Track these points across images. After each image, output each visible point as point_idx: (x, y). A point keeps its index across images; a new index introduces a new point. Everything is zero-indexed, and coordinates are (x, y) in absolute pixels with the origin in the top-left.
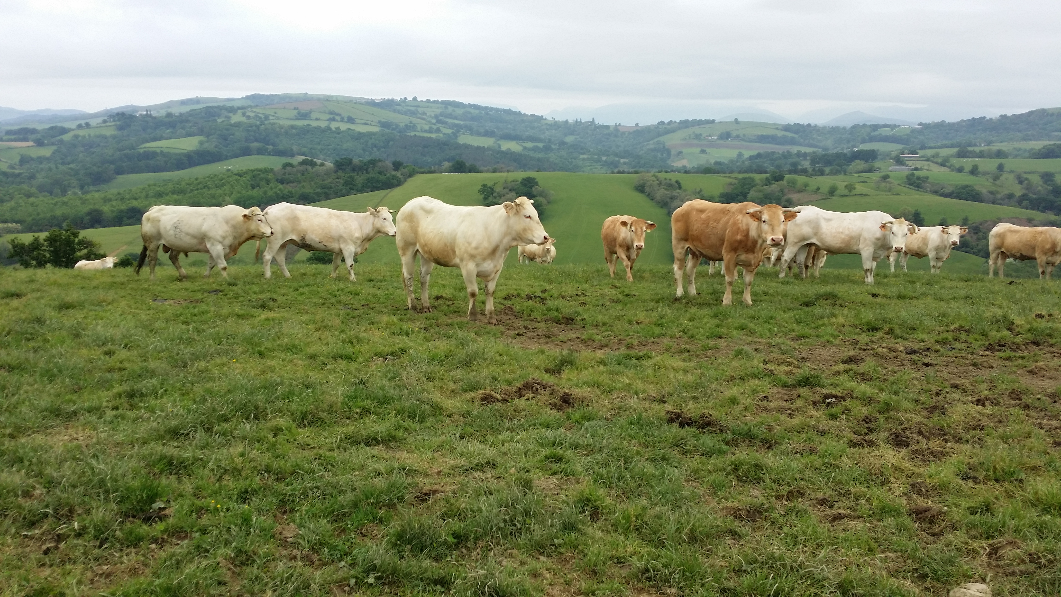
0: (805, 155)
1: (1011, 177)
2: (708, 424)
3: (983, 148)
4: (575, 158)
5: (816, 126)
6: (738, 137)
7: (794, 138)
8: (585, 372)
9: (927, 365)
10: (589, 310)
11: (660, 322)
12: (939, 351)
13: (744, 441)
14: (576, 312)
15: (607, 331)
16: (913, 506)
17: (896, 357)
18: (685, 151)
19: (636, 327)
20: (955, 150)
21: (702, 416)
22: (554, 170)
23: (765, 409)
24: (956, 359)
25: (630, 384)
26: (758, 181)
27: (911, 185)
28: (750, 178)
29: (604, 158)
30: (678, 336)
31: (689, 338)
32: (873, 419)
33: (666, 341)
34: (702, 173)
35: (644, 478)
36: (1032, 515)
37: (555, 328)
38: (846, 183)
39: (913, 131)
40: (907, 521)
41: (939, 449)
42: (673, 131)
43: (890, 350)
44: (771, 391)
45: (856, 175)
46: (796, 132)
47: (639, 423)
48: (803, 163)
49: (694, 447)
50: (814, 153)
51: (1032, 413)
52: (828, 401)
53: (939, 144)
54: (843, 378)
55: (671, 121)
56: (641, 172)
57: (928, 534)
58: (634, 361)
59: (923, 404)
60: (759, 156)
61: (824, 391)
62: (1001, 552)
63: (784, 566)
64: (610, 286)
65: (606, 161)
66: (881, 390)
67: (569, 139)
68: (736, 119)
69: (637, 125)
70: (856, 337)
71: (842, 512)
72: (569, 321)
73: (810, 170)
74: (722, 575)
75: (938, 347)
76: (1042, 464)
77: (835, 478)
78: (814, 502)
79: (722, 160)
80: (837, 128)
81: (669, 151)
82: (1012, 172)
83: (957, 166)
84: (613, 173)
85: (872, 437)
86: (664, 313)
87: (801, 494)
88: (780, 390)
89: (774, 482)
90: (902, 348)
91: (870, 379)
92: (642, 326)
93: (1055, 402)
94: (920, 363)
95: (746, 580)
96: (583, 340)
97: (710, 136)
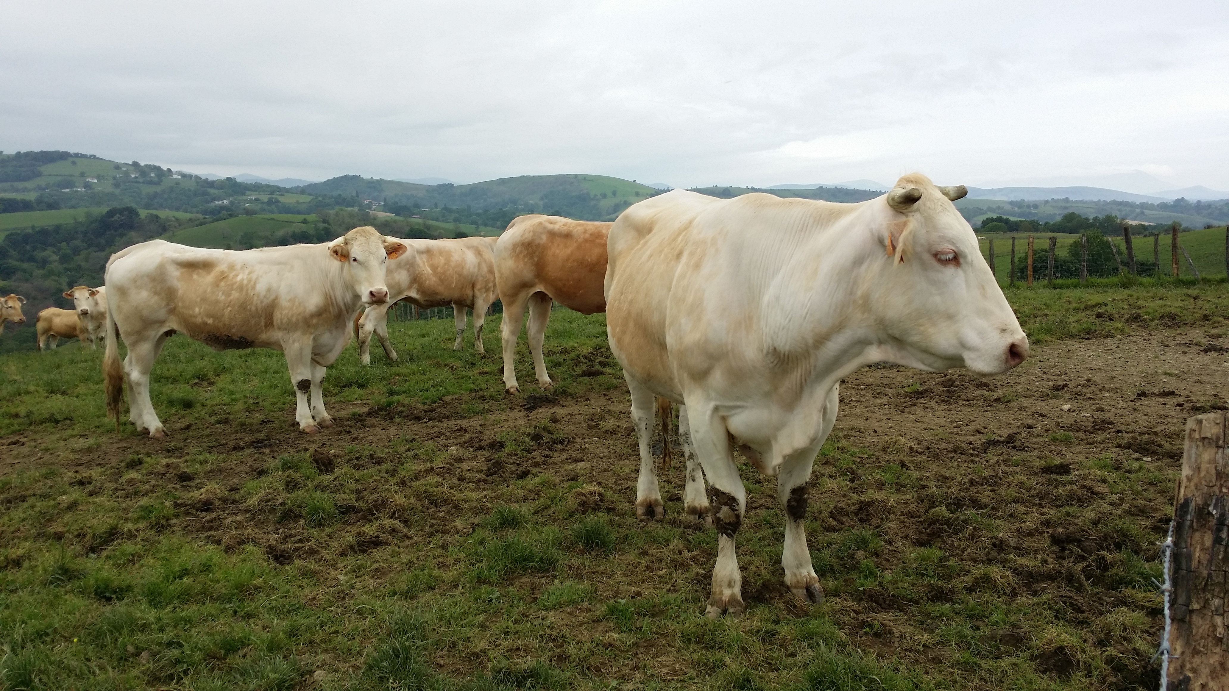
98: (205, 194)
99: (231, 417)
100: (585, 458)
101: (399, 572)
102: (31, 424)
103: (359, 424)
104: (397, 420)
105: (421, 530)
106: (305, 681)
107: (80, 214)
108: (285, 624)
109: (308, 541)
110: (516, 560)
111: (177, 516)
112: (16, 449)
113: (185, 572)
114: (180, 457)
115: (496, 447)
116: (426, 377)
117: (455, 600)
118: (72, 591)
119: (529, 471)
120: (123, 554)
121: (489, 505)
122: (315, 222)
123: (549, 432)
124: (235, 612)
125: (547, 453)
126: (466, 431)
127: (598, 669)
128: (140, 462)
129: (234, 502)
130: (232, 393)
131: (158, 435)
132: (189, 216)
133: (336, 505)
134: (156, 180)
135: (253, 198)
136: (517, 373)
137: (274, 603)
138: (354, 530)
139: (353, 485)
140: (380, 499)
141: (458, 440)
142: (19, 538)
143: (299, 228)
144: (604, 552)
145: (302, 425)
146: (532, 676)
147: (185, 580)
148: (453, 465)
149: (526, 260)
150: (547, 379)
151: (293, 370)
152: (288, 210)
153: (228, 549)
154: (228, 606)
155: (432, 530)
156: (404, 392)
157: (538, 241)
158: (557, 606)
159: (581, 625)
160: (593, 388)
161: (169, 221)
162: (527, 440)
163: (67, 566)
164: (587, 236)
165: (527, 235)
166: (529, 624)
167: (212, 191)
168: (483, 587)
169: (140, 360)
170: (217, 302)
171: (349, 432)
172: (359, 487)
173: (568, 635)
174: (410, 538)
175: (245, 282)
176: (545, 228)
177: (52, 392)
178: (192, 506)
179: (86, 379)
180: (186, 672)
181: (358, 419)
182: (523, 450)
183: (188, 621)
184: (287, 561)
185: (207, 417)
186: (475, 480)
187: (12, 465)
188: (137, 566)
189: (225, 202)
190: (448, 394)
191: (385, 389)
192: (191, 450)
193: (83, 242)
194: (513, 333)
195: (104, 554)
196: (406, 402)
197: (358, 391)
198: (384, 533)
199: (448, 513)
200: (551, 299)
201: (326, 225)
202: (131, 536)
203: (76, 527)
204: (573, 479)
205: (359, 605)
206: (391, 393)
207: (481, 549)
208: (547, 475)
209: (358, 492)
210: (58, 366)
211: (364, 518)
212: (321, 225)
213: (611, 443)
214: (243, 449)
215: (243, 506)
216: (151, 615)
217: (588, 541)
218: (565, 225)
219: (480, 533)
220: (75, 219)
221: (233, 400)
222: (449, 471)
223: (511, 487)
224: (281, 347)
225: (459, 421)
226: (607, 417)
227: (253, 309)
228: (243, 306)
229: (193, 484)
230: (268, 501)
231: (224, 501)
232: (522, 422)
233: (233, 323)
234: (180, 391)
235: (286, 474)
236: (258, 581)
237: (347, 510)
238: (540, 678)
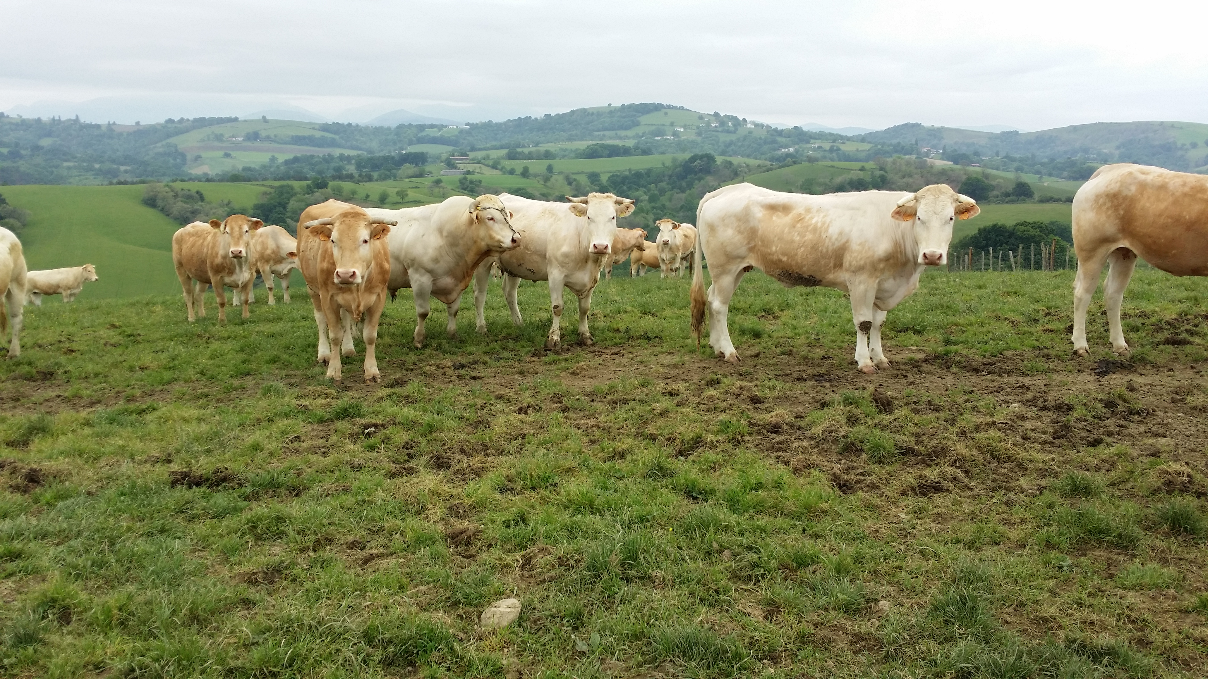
0: (349, 159)
1: (560, 178)
2: (224, 479)
3: (532, 149)
4: (56, 167)
5: (357, 125)
6: (268, 138)
7: (333, 139)
8: (62, 439)
9: (474, 378)
10: (75, 359)
11: (171, 365)
12: (487, 362)
13: (267, 492)
14: (56, 364)
15: (100, 383)
16: (450, 530)
17: (444, 374)
18: (204, 155)
19: (139, 374)
20: (504, 152)
21: (215, 472)
22: (28, 183)
23: (297, 451)
24: (503, 369)
25: (124, 446)
26: (297, 189)
27: (465, 189)
28: (288, 186)
29: (97, 166)
30: (194, 379)
31: (208, 379)
32: (414, 444)
33: (178, 387)
34: (228, 181)
35: (134, 558)
36: (565, 517)
37: (26, 388)
38: (397, 190)
39: (461, 131)
40: (441, 548)
41: (480, 465)
42: (187, 131)
43: (438, 367)
44: (303, 430)
45: (407, 180)
46: (335, 133)
47: (132, 492)
48: (347, 167)
49: (204, 509)
50: (359, 156)
51: (571, 415)
52: (366, 431)
53: (488, 145)
54: (387, 403)
55: (182, 119)
56: (149, 182)
57: (463, 556)
58: (134, 416)
59: (467, 420)
60: (296, 160)
61: (363, 421)
62: (533, 561)
63: (302, 626)
64: (107, 326)
65: (100, 170)
66: (425, 411)
67: (46, 142)
68: (264, 117)
69: (138, 123)
70: (403, 358)
71: (374, 551)
72: (48, 376)
73: (357, 176)
74: (227, 654)
75: (487, 359)
76: (576, 464)
77: (367, 515)
78: (344, 547)
79: (252, 166)
80: (381, 128)
81: (183, 156)
82: (560, 173)
83: (509, 168)
84: (111, 183)
85: (412, 464)
86: (176, 353)
87: (330, 541)
88: (315, 427)
89: (299, 533)
90: (450, 364)
91: (415, 401)
92: (147, 372)
93: (593, 401)
94: (468, 377)
95: (256, 653)
96: (65, 398)
97: (233, 137)
98: (774, 142)
99: (795, 350)
100: (1168, 433)
101: (961, 521)
102: (629, 339)
103: (915, 369)
104: (954, 369)
105: (983, 483)
106: (870, 608)
107: (667, 159)
108: (852, 550)
109: (869, 475)
110: (1090, 531)
111: (750, 434)
112: (618, 359)
113: (759, 486)
114: (751, 382)
115: (1063, 410)
116: (985, 329)
117: (1022, 559)
118: (667, 487)
119: (1101, 439)
120: (706, 460)
121: (1058, 470)
122: (872, 170)
123: (1125, 401)
124: (804, 530)
125: (1122, 422)
126: (1028, 389)
127: (1186, 663)
128: (718, 382)
129: (799, 428)
130: (795, 328)
131: (732, 360)
132: (757, 162)
133: (896, 445)
134: (732, 129)
135: (816, 146)
136: (1087, 333)
137: (840, 529)
138: (915, 472)
139: (912, 428)
140: (940, 446)
141: (1020, 398)
142: (623, 434)
143: (856, 175)
144: (1193, 539)
145: (861, 365)
146: (1109, 654)
147: (760, 492)
148: (1015, 423)
149: (1110, 212)
150: (1122, 343)
151: (856, 311)
152: (847, 158)
153: (796, 471)
154: (797, 523)
155: (995, 485)
156: (962, 342)
157: (1125, 192)
158: (1138, 587)
159: (1166, 612)
160: (1177, 358)
161: (741, 167)
162: (1099, 406)
163: (662, 464)
164: (1186, 189)
165: (1112, 186)
166: (1105, 600)
167: (779, 139)
168: (1054, 552)
169: (721, 291)
170: (793, 241)
171: (906, 376)
172: (919, 431)
173: (1150, 620)
174: (971, 489)
175: (819, 225)
176: (1135, 178)
177: (645, 313)
178: (764, 426)
179: (672, 304)
180: (762, 576)
181: (915, 364)
182: (1094, 416)
183: (763, 530)
184: (849, 491)
185: (774, 348)
186: (1040, 441)
187: (615, 372)
188: (718, 473)
189: (791, 150)
190: (1009, 349)
191: (941, 338)
192: (760, 376)
193: (668, 184)
194: (1087, 291)
195: (691, 458)
196: (964, 353)
197: (915, 338)
198: (945, 480)
199: (1011, 470)
200: (1135, 256)
201: (882, 172)
202: (713, 446)
203: (666, 432)
204: (1153, 455)
205: (921, 545)
206: (948, 342)
207: (1048, 513)
208: (1124, 446)
209: (917, 435)
210: (649, 291)
211: (923, 462)
212: (878, 173)
213: (1201, 421)
214: (806, 380)
215: (808, 433)
216: (733, 519)
217: (1174, 524)
218: (1160, 176)
219: (1048, 497)
220: (663, 164)
221: (796, 334)
222: (1012, 428)
223: (1081, 454)
224: (846, 289)
225: (1020, 378)
226: (1195, 392)
227: (824, 250)
228: (814, 247)
229: (763, 407)
230: (831, 432)
231: (791, 426)
232: (1092, 386)
233: (805, 263)
234: (750, 322)
235: (848, 409)
236: (825, 506)
237: (906, 452)
238: (1119, 658)
